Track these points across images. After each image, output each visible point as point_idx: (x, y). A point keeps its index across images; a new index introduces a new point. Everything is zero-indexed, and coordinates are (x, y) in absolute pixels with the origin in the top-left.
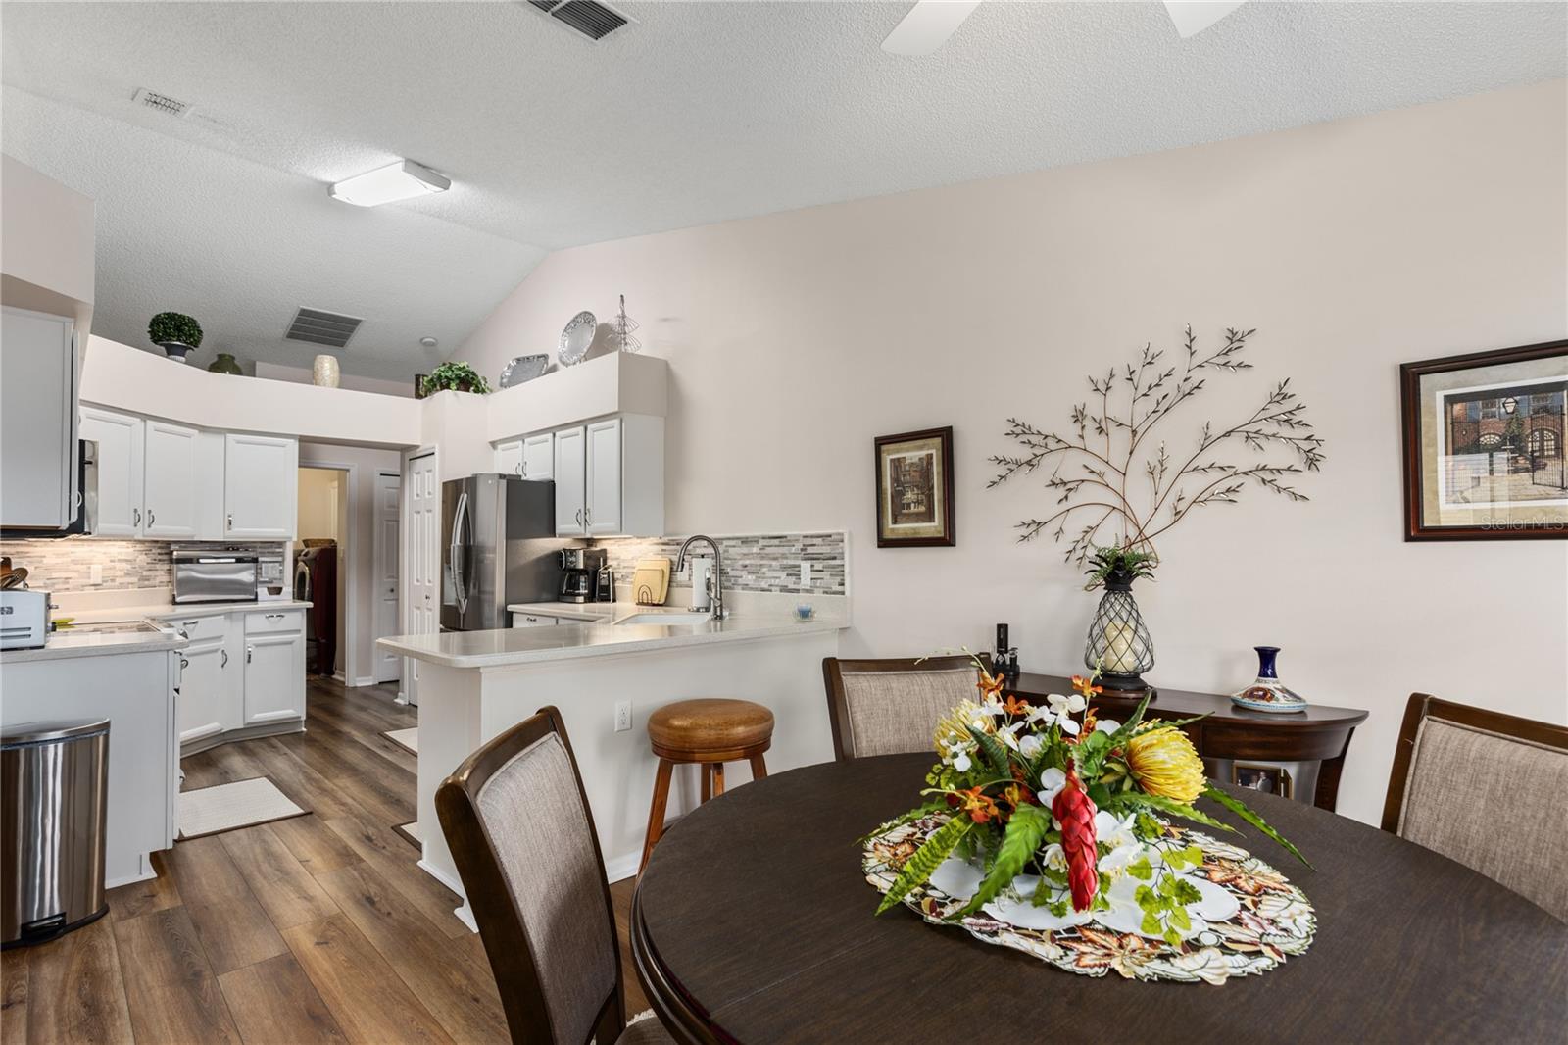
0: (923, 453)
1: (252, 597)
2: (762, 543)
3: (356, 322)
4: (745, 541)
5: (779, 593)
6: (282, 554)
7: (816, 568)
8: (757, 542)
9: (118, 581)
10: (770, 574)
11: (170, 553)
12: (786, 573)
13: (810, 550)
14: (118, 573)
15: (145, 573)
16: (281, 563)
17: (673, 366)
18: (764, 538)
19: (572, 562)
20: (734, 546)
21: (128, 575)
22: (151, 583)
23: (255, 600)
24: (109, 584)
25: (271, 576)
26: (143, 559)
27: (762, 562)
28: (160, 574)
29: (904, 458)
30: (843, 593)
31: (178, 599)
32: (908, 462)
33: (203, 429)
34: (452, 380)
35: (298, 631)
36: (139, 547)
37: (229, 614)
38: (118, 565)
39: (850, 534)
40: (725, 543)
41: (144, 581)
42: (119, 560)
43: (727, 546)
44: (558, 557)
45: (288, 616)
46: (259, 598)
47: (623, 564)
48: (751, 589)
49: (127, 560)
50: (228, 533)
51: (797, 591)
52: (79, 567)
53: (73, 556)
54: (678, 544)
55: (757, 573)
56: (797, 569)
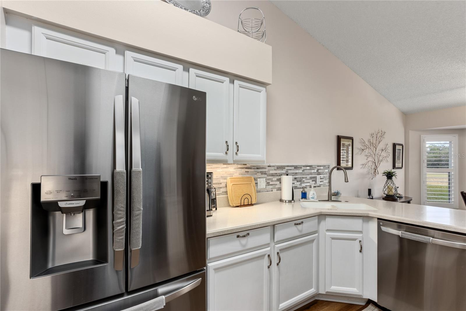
0: (349, 143)
2: (303, 168)
4: (296, 167)
5: (309, 188)
7: (321, 178)
8: (301, 168)
10: (306, 181)
12: (311, 180)
13: (319, 171)
18: (304, 166)
20: (291, 170)
27: (303, 176)
32: (346, 145)
40: (287, 168)
43: (287, 170)
48: (298, 188)
51: (315, 187)
54: (257, 168)
55: (301, 181)
56: (316, 178)
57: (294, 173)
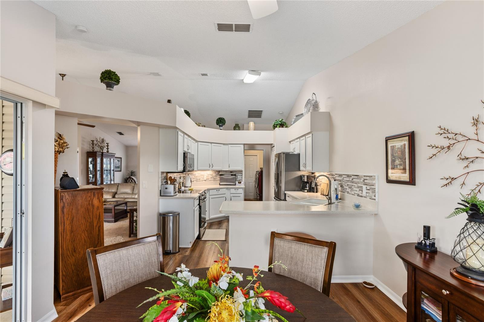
0: (402, 143)
1: (235, 184)
2: (353, 177)
3: (262, 111)
4: (348, 176)
5: (357, 196)
6: (242, 174)
7: (367, 188)
8: (351, 176)
9: (209, 179)
10: (354, 189)
11: (220, 173)
12: (359, 189)
13: (366, 181)
14: (209, 178)
15: (215, 178)
16: (242, 176)
17: (331, 114)
18: (353, 175)
19: (304, 179)
20: (345, 178)
21: (211, 178)
22: (216, 180)
23: (235, 185)
24: (208, 180)
25: (240, 179)
26: (214, 174)
27: (353, 184)
28: (218, 178)
29: (395, 145)
30: (375, 200)
31: (220, 184)
32: (397, 147)
33: (224, 144)
34: (278, 125)
35: (241, 194)
36: (213, 172)
37: (227, 188)
38: (209, 176)
39: (378, 176)
41: (215, 180)
42: (210, 175)
43: (343, 177)
44: (301, 177)
45: (239, 189)
46: (236, 184)
47: (320, 180)
48: (350, 194)
49: (211, 175)
50: (229, 169)
51: (362, 196)
52: (202, 176)
53: (201, 174)
54: (332, 175)
55: (351, 188)
56: (362, 188)
57: (346, 180)
